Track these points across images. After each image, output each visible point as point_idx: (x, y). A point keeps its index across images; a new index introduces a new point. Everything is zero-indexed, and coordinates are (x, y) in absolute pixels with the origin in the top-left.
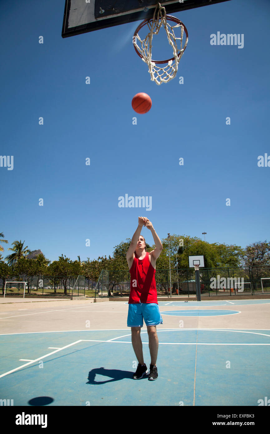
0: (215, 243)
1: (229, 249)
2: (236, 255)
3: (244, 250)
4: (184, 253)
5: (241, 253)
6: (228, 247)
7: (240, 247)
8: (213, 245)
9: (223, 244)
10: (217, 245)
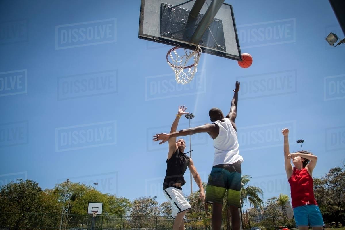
0: (107, 194)
1: (118, 200)
2: (124, 206)
3: (131, 203)
4: (77, 200)
5: (128, 206)
6: (118, 199)
7: (128, 200)
8: (105, 195)
9: (114, 195)
10: (108, 195)
